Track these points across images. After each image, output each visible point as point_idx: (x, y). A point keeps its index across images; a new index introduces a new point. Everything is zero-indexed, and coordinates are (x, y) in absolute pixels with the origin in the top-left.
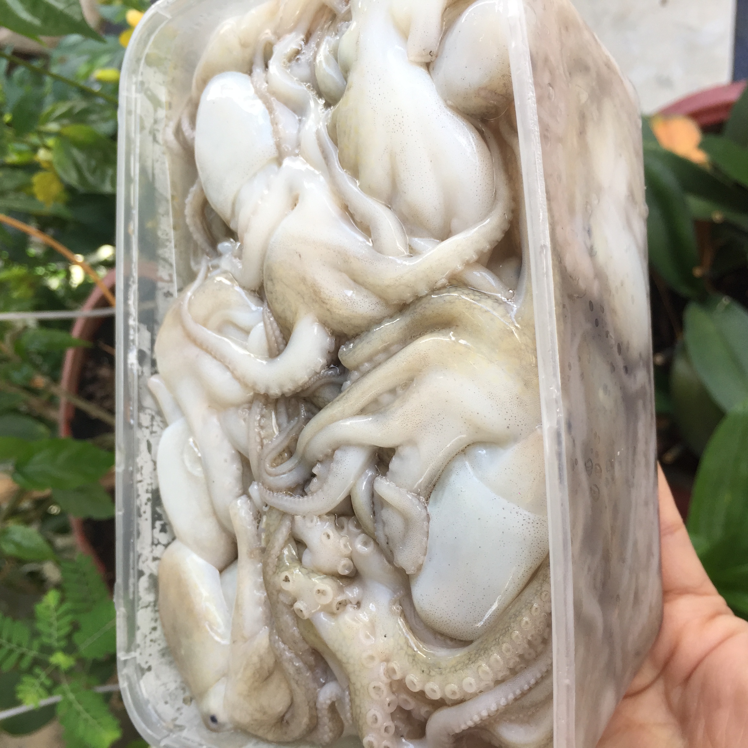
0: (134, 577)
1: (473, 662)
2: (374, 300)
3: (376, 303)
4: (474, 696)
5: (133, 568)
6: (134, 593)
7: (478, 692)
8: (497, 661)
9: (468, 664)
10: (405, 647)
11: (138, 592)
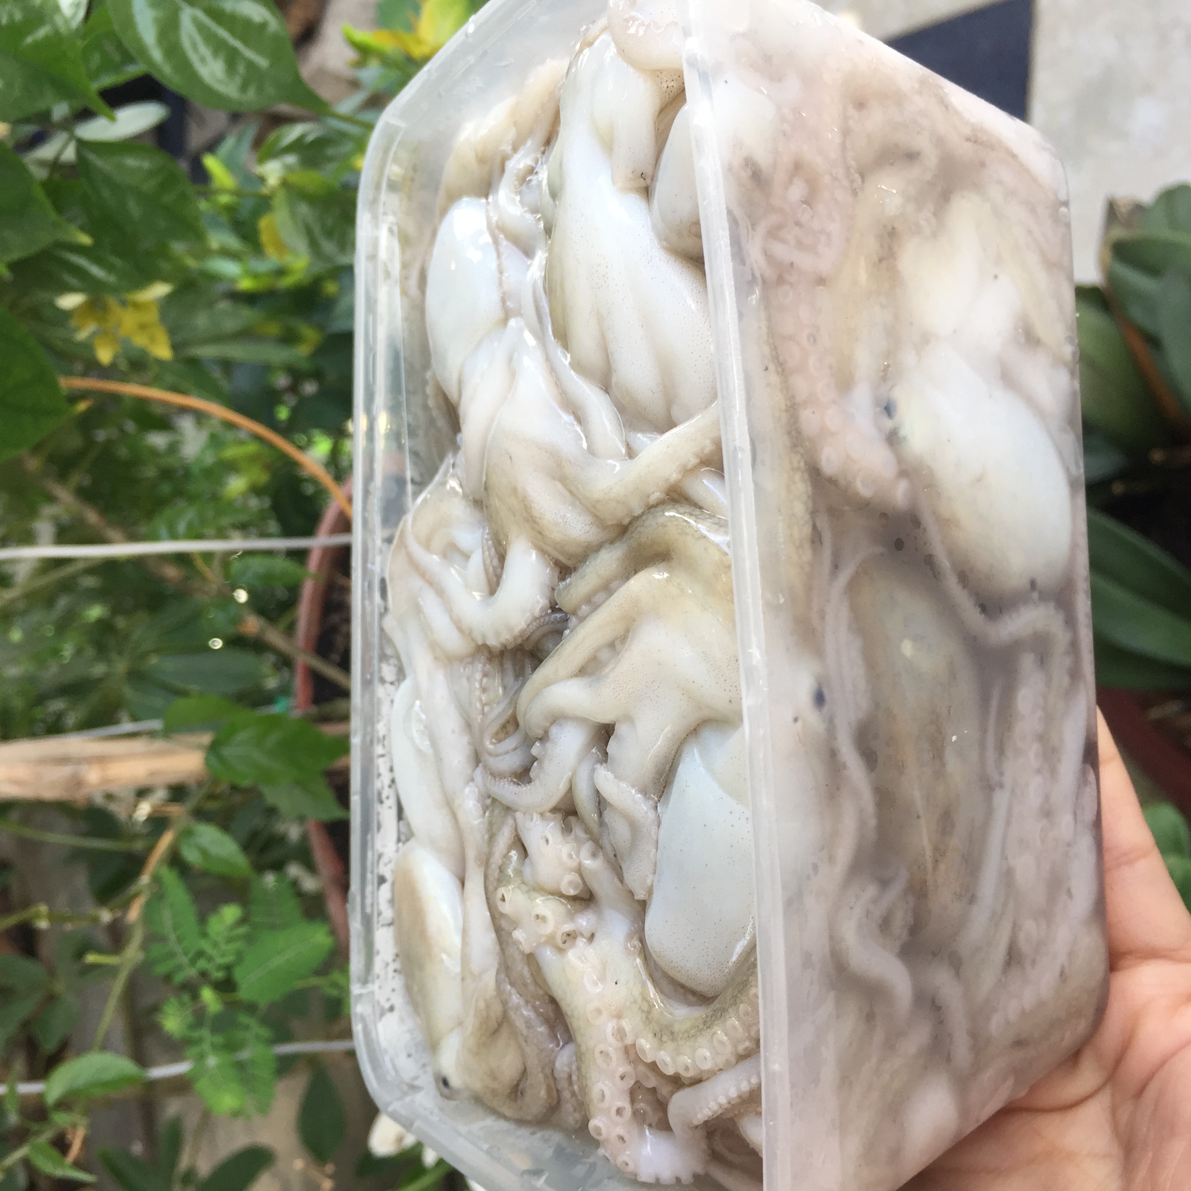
0: (373, 884)
1: (707, 1028)
2: (589, 519)
3: (590, 523)
4: (713, 1074)
5: (372, 872)
6: (372, 905)
7: (716, 1069)
8: (734, 1027)
9: (702, 1029)
10: (639, 1000)
11: (378, 904)
